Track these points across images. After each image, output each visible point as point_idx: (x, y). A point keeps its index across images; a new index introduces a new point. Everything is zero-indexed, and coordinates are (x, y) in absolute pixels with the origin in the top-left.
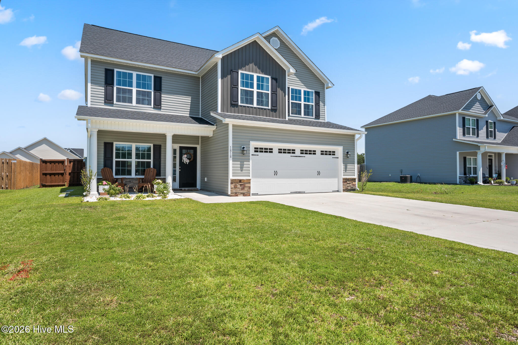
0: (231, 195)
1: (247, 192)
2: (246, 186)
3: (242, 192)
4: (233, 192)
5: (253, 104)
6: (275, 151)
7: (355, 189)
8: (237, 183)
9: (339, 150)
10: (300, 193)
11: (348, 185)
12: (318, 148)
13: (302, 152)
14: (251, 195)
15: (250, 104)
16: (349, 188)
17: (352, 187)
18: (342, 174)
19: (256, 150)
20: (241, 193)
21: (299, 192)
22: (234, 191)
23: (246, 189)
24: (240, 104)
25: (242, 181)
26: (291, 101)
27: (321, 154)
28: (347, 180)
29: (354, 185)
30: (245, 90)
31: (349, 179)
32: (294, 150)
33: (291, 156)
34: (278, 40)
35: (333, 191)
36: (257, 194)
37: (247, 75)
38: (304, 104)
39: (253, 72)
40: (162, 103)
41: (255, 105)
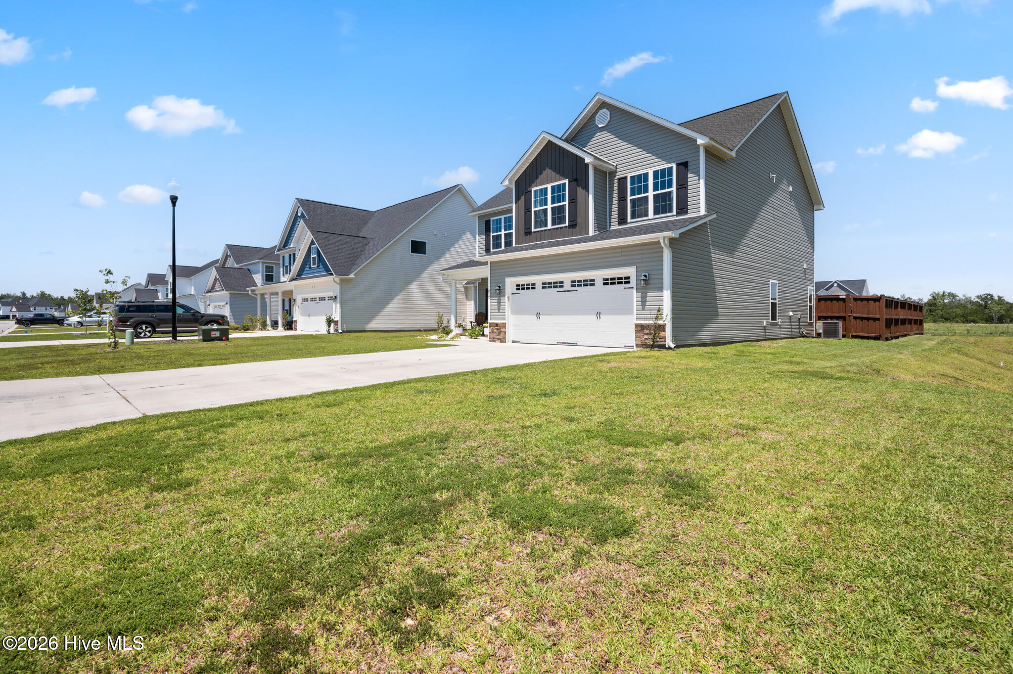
1: (502, 338)
5: (546, 226)
6: (539, 286)
9: (632, 274)
10: (569, 344)
12: (599, 275)
13: (573, 283)
14: (509, 341)
15: (543, 227)
18: (635, 316)
19: (518, 288)
23: (502, 334)
24: (533, 230)
26: (629, 198)
27: (604, 284)
28: (645, 327)
29: (661, 338)
30: (538, 210)
31: (649, 326)
32: (562, 282)
33: (558, 291)
34: (607, 111)
35: (625, 346)
36: (518, 342)
37: (541, 191)
38: (654, 195)
39: (547, 184)
41: (550, 226)
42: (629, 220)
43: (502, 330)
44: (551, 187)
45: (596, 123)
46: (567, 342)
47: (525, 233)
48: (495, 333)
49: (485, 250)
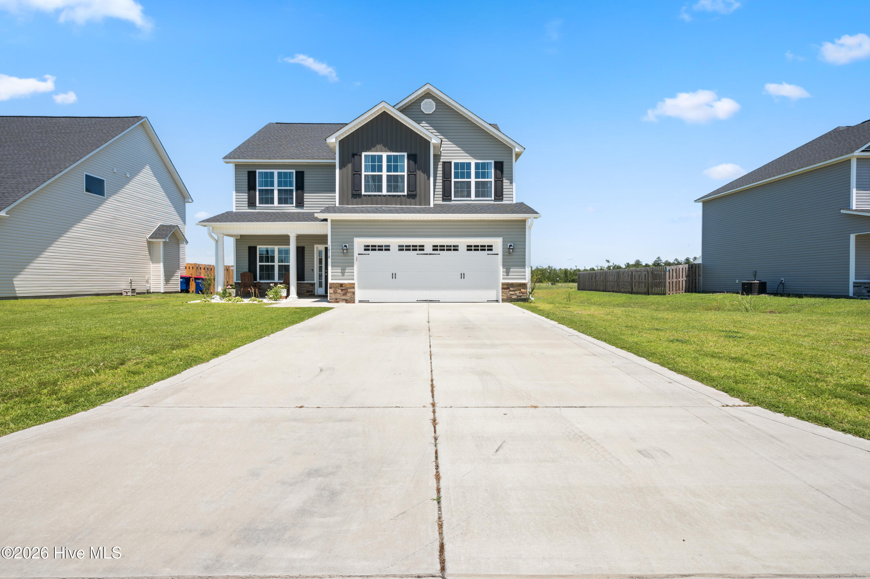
0: (330, 301)
1: (349, 298)
2: (349, 291)
3: (343, 298)
4: (332, 298)
5: (381, 191)
6: (394, 248)
7: (527, 299)
8: (337, 287)
9: (497, 243)
10: (431, 301)
11: (511, 293)
12: (462, 242)
13: (435, 248)
14: (356, 301)
15: (378, 192)
16: (514, 297)
17: (521, 296)
18: (501, 277)
19: (367, 248)
20: (343, 300)
21: (429, 301)
22: (334, 296)
23: (349, 295)
24: (363, 193)
25: (343, 286)
26: (453, 180)
27: (468, 250)
28: (511, 285)
29: (524, 294)
30: (370, 175)
31: (514, 285)
32: (423, 246)
33: (417, 254)
34: (433, 102)
35: (488, 301)
36: (367, 302)
37: (373, 157)
38: (475, 181)
39: (381, 151)
40: (305, 200)
41: (384, 192)
42: (453, 198)
43: (349, 290)
44: (387, 155)
45: (422, 109)
46: (428, 300)
47: (352, 194)
48: (339, 293)
49: (248, 204)
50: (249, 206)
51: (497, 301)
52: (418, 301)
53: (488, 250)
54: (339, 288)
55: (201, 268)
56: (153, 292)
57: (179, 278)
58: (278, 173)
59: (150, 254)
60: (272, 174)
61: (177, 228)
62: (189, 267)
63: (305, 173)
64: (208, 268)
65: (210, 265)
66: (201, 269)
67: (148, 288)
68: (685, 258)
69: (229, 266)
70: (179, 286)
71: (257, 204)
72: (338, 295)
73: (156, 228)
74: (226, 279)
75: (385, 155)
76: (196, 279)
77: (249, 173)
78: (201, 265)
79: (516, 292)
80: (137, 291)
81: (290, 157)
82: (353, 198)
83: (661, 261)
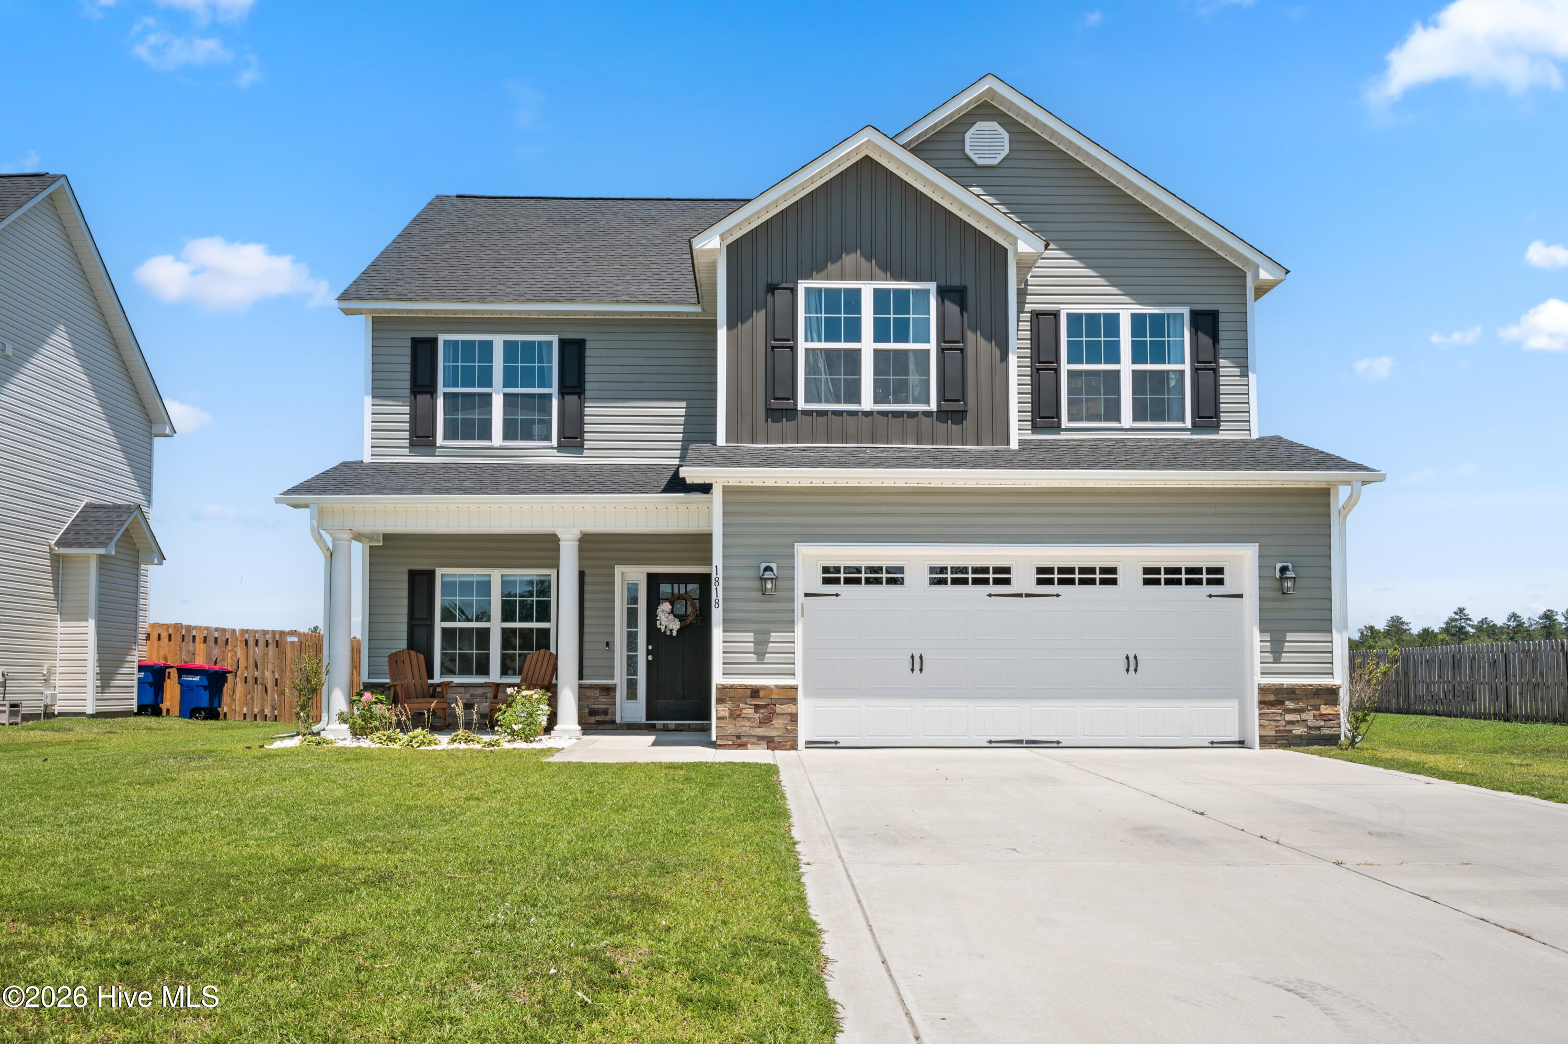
0: (719, 742)
1: (781, 732)
2: (778, 711)
3: (761, 734)
4: (724, 733)
5: (858, 400)
6: (917, 576)
7: (1339, 736)
8: (742, 699)
9: (1242, 561)
10: (1033, 744)
11: (1289, 717)
12: (1129, 557)
13: (1044, 575)
14: (801, 744)
15: (848, 401)
16: (1298, 731)
17: (1319, 728)
18: (1258, 667)
19: (831, 576)
20: (761, 738)
21: (1028, 742)
22: (731, 729)
23: (778, 723)
24: (802, 405)
25: (762, 694)
26: (1065, 367)
27: (1147, 582)
28: (1287, 693)
29: (1330, 720)
30: (821, 350)
31: (1297, 692)
32: (1007, 570)
33: (990, 595)
34: (1001, 130)
35: (1212, 743)
36: (833, 745)
37: (833, 294)
38: (1134, 371)
39: (857, 277)
40: (587, 428)
41: (867, 402)
42: (1064, 423)
43: (779, 708)
44: (876, 291)
45: (967, 151)
46: (1025, 738)
47: (767, 409)
48: (748, 719)
49: (410, 439)
50: (412, 445)
51: (1241, 743)
52: (993, 744)
53: (1210, 582)
54: (748, 701)
55: (194, 637)
56: (60, 714)
57: (136, 670)
58: (506, 344)
59: (56, 594)
60: (487, 347)
61: (137, 513)
62: (159, 635)
63: (588, 345)
64: (216, 639)
65: (224, 630)
66: (194, 641)
67: (49, 702)
68: (1541, 612)
69: (282, 633)
70: (135, 695)
71: (440, 441)
72: (743, 723)
73: (76, 514)
74: (273, 672)
75: (867, 290)
76: (182, 671)
77: (416, 343)
78: (195, 628)
79: (1304, 716)
80: (24, 710)
81: (544, 297)
82: (769, 420)
83: (1470, 620)
